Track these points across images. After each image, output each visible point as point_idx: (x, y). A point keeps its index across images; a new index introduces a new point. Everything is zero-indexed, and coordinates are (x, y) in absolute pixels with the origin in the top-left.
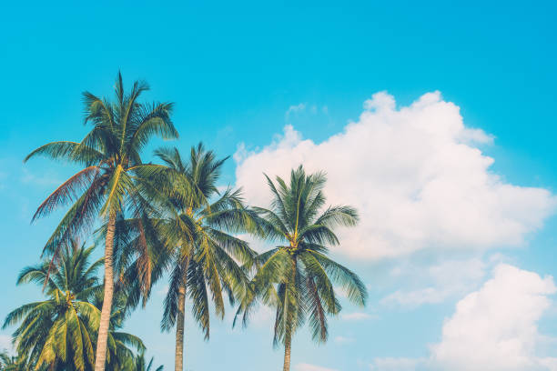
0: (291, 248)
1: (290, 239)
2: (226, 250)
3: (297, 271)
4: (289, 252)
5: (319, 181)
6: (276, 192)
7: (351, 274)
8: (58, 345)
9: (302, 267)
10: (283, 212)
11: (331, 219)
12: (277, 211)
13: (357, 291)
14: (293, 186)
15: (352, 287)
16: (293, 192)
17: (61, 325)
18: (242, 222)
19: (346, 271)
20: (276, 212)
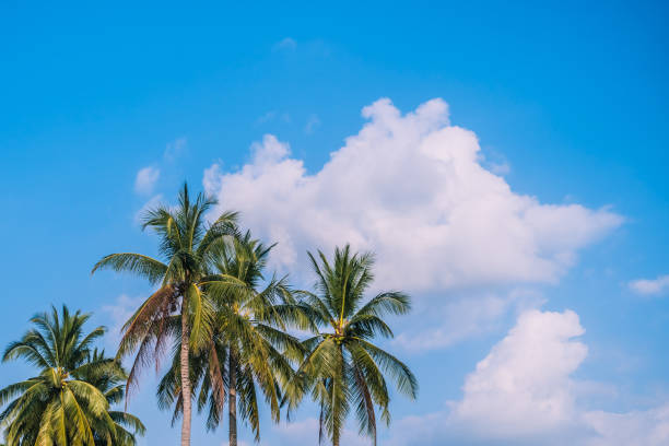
0: (336, 336)
1: (336, 326)
2: (275, 346)
3: (343, 361)
4: (335, 342)
5: (367, 259)
6: (319, 273)
7: (401, 364)
8: (56, 433)
9: (348, 356)
10: (328, 297)
11: (380, 305)
12: (320, 294)
13: (408, 382)
14: (337, 265)
15: (402, 377)
16: (337, 273)
17: (55, 410)
18: (294, 318)
19: (396, 361)
20: (318, 295)
